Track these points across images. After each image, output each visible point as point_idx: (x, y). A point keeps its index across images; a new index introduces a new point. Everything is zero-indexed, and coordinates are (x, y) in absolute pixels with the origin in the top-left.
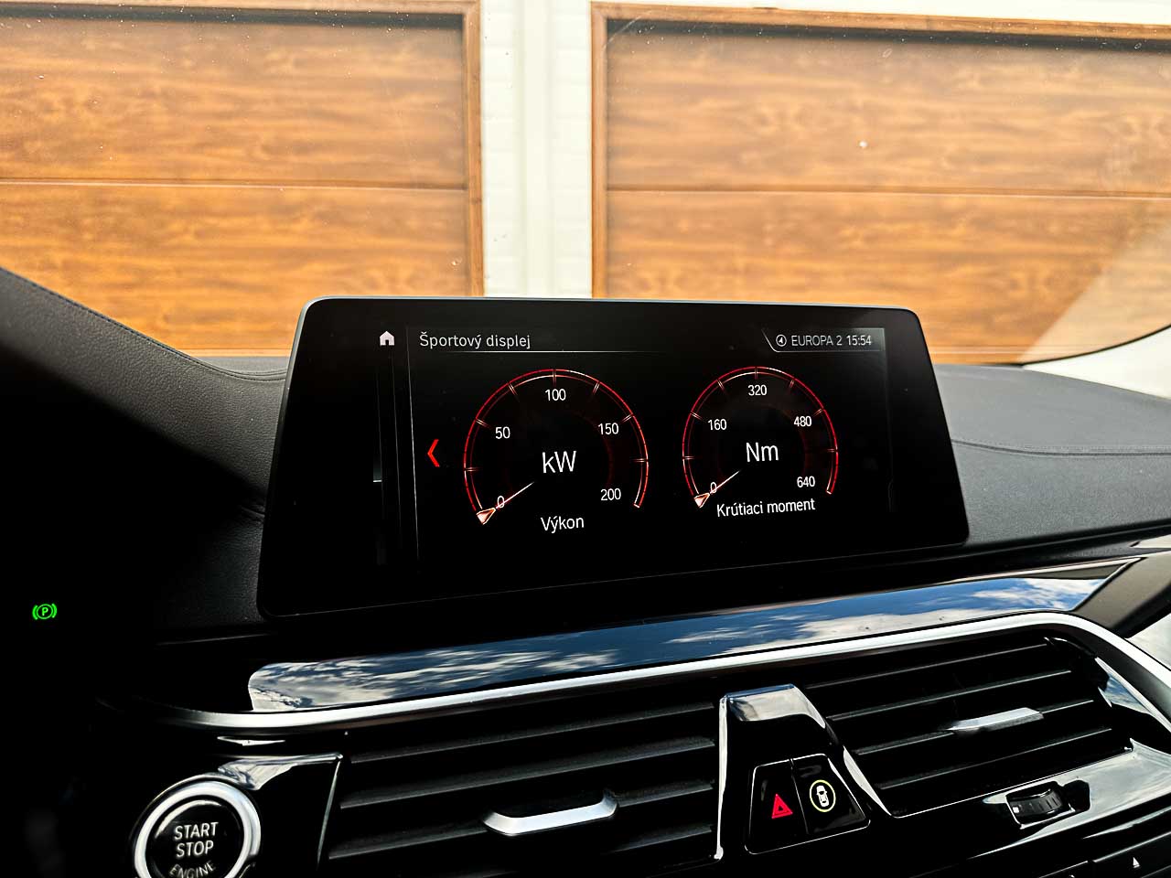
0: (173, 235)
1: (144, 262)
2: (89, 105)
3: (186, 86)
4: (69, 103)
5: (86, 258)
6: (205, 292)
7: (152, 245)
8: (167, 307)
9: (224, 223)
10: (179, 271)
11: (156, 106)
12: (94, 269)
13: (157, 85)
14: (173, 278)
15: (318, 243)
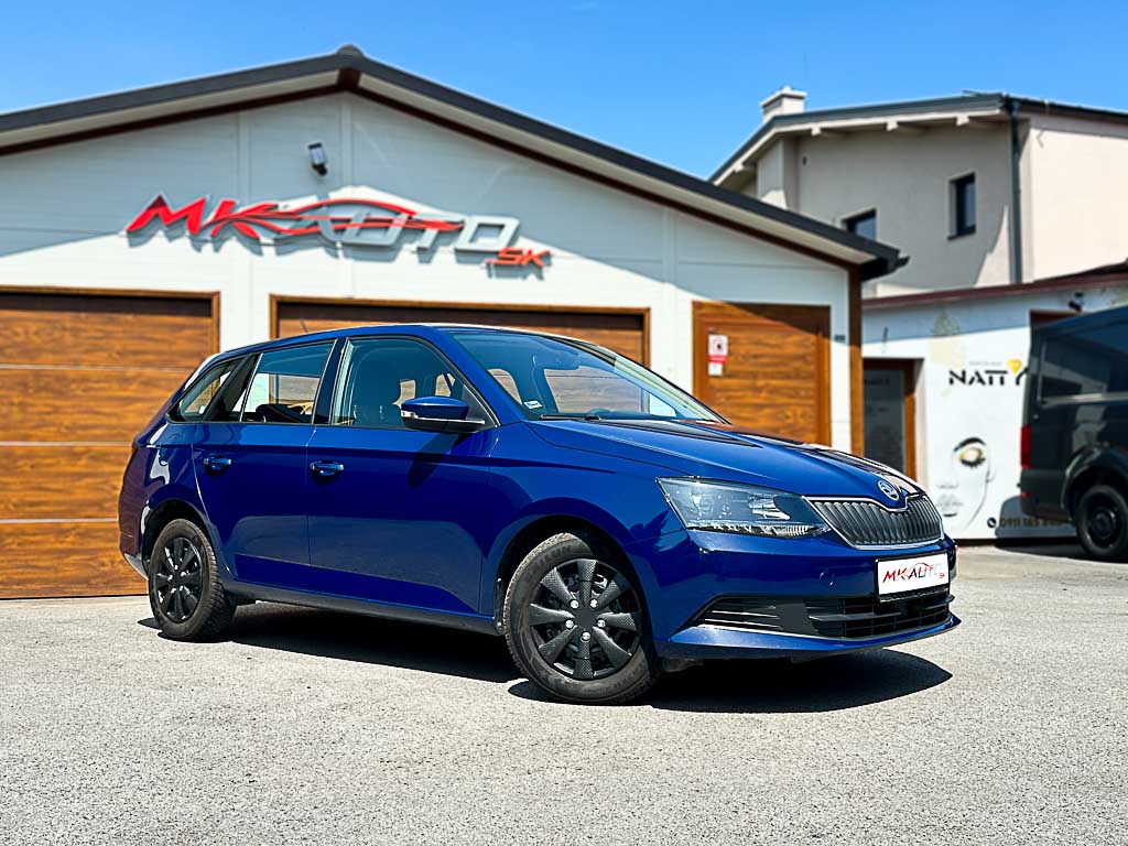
0: (72, 390)
1: (58, 403)
2: (37, 333)
3: (82, 326)
4: (26, 332)
5: (30, 401)
6: (85, 416)
7: (61, 394)
8: (67, 423)
9: (96, 385)
10: (73, 407)
11: (67, 334)
12: (33, 405)
13: (68, 325)
14: (70, 410)
15: (140, 395)
